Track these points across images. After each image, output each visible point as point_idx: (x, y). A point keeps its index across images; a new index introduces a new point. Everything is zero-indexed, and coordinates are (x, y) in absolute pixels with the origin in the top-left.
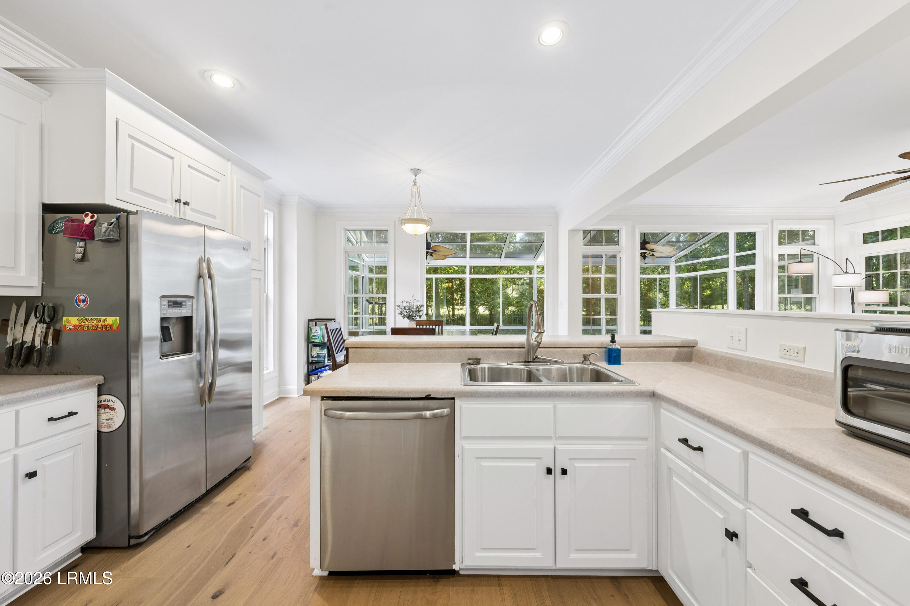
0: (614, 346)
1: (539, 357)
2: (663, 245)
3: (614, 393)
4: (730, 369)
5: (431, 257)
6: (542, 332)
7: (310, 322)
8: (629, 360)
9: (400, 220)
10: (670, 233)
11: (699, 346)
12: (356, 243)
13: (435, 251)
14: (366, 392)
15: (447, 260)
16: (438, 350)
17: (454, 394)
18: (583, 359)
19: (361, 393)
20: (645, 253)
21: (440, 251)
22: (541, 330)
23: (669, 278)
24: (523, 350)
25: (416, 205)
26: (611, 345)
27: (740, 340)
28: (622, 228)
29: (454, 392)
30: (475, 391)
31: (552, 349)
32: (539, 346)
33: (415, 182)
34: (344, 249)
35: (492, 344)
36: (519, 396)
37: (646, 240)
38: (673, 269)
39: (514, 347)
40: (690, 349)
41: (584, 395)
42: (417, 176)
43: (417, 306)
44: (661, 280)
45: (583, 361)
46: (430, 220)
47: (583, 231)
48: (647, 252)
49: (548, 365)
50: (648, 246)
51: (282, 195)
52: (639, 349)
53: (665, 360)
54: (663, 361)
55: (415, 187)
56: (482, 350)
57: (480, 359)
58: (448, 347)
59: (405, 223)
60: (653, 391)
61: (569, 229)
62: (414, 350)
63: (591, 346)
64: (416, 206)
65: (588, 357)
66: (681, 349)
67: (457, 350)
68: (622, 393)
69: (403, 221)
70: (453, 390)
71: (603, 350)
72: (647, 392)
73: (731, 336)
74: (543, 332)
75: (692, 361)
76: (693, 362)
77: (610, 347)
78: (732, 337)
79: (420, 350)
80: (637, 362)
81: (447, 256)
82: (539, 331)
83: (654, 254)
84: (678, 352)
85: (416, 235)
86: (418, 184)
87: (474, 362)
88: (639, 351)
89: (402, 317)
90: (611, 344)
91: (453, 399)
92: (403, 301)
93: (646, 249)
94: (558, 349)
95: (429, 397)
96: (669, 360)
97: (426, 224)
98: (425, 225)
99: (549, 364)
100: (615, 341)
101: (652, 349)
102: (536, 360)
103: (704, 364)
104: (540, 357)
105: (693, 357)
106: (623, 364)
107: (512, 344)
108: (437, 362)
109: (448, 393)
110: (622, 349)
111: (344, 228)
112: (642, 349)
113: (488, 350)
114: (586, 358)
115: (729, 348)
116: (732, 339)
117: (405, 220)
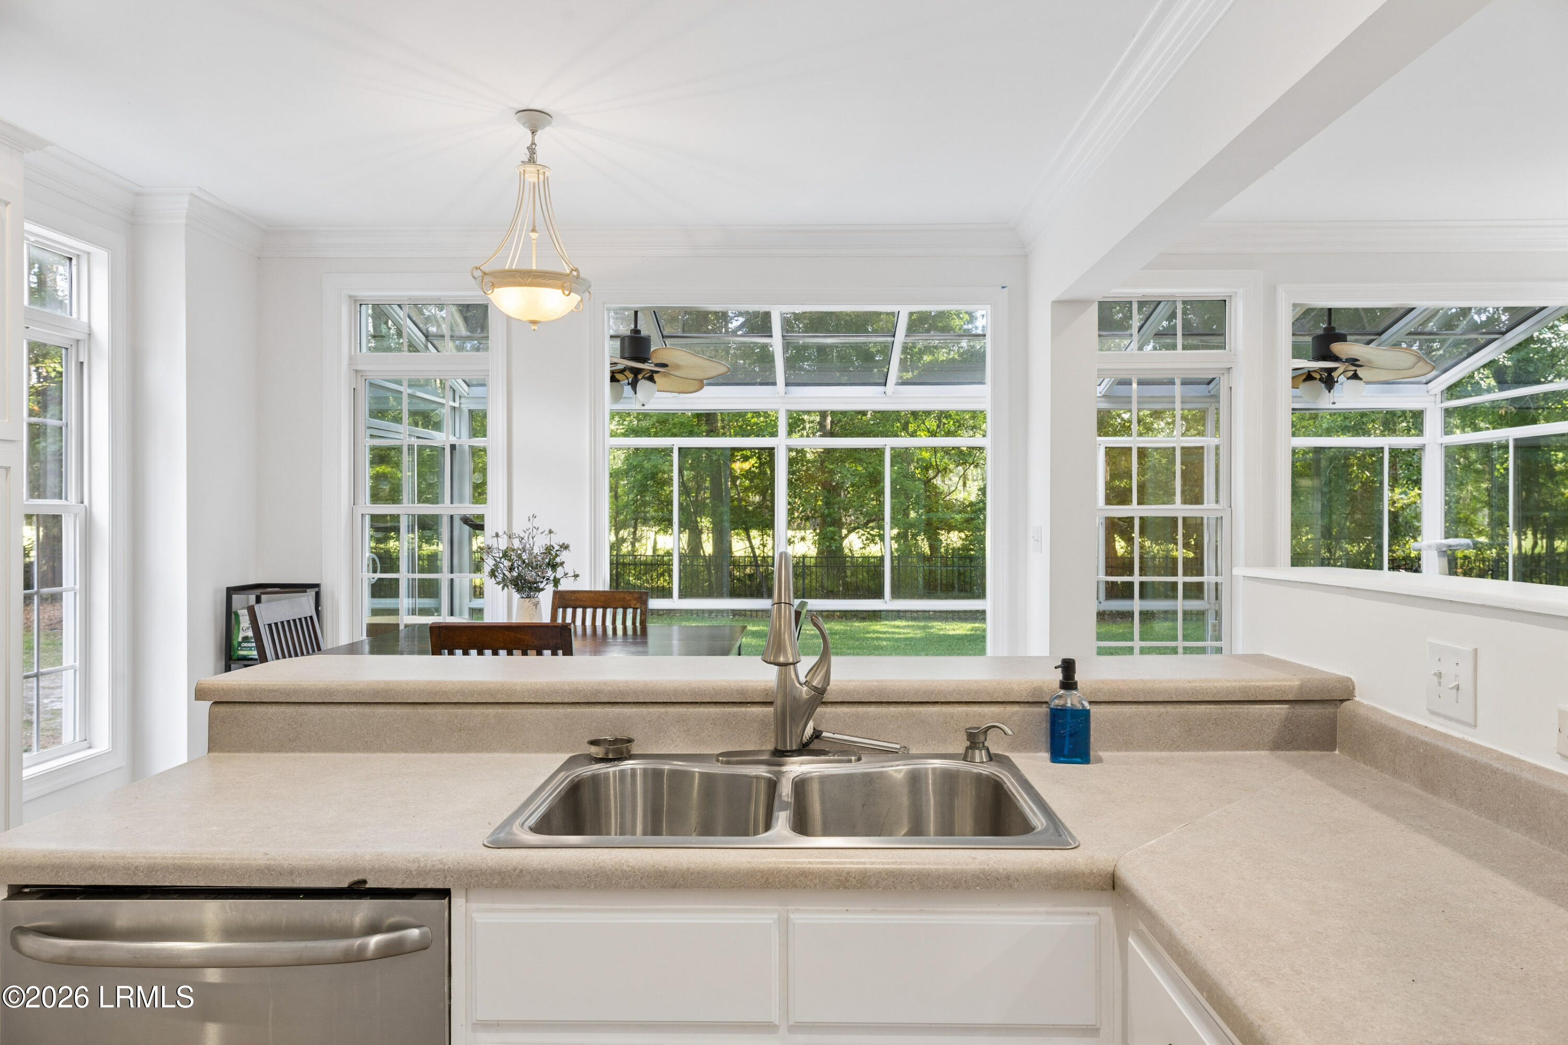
0: (1072, 700)
1: (824, 734)
2: (1394, 345)
3: (978, 877)
4: (1429, 785)
5: (648, 384)
6: (791, 661)
7: (234, 597)
8: (1128, 745)
9: (478, 273)
10: (1412, 309)
11: (1357, 699)
12: (423, 339)
13: (664, 365)
14: (152, 869)
15: (708, 390)
16: (499, 710)
17: (445, 877)
18: (968, 743)
19: (135, 874)
20: (1330, 371)
21: (677, 367)
22: (786, 655)
23: (1422, 448)
24: (770, 710)
25: (534, 226)
26: (1060, 697)
27: (1457, 688)
28: (1236, 293)
29: (446, 872)
30: (515, 870)
31: (872, 709)
32: (819, 696)
33: (532, 150)
34: (350, 365)
35: (676, 692)
36: (662, 887)
37: (1334, 329)
38: (1433, 422)
39: (749, 700)
40: (1328, 710)
41: (878, 882)
42: (538, 133)
43: (549, 549)
44: (1395, 453)
45: (967, 748)
46: (575, 273)
47: (1100, 303)
48: (1336, 369)
49: (850, 761)
50: (1337, 348)
51: (138, 194)
52: (1161, 709)
53: (1244, 746)
54: (1237, 749)
55: (531, 168)
56: (644, 710)
57: (630, 741)
58: (533, 701)
59: (493, 286)
60: (1111, 869)
61: (1054, 298)
62: (421, 710)
63: (999, 700)
64: (534, 230)
65: (982, 738)
66: (1300, 710)
67: (561, 710)
68: (1008, 877)
69: (487, 279)
70: (441, 866)
71: (1039, 714)
72: (1091, 873)
73: (1435, 674)
74: (797, 662)
75: (1335, 750)
76: (1337, 752)
77: (1057, 702)
78: (1439, 675)
79: (439, 710)
80: (1150, 754)
81: (705, 381)
82: (782, 660)
83: (1360, 372)
84: (1288, 719)
85: (534, 322)
86: (540, 158)
87: (607, 753)
88: (1159, 716)
89: (498, 583)
90: (1062, 692)
91: (445, 893)
92: (500, 534)
93: (1336, 359)
94: (892, 709)
95: (363, 887)
96: (1258, 747)
97: (563, 288)
98: (560, 291)
99: (853, 758)
100: (1076, 683)
101: (1202, 708)
102: (813, 746)
103: (1365, 763)
104: (831, 735)
105: (1339, 736)
106: (1100, 760)
107: (742, 691)
108: (495, 750)
109: (423, 872)
110: (1095, 710)
111: (350, 297)
112: (1170, 709)
113: (661, 710)
114: (975, 739)
115: (1433, 713)
116: (1440, 684)
117: (493, 274)
